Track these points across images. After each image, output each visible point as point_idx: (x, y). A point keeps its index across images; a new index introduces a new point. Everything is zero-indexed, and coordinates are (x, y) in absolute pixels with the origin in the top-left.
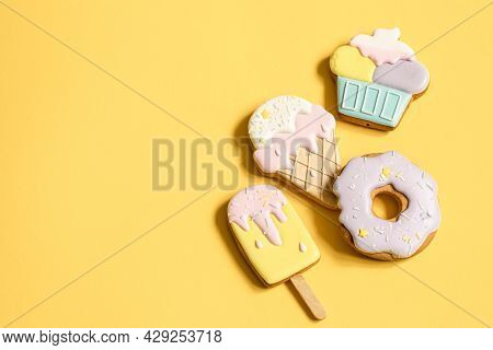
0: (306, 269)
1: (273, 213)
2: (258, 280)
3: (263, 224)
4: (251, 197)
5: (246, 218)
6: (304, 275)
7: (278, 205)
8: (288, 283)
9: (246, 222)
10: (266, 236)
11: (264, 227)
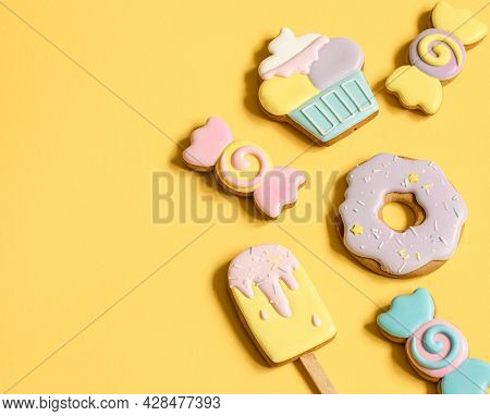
0: (319, 346)
1: (281, 278)
2: (261, 358)
3: (270, 291)
4: (257, 259)
5: (249, 283)
6: (316, 353)
7: (289, 269)
8: (297, 362)
9: (250, 287)
10: (274, 305)
11: (272, 296)
